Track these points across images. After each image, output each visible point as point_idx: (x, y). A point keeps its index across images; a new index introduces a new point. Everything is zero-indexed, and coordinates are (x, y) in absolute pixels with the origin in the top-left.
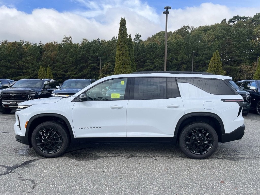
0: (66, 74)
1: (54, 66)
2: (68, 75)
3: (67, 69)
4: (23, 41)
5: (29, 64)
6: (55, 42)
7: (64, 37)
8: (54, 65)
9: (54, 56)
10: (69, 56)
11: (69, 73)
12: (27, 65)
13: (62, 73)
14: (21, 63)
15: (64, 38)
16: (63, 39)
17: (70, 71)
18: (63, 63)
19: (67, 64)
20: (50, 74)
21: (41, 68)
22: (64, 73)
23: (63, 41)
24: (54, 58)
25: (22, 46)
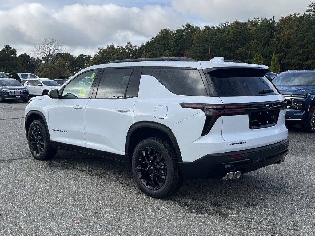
0: (304, 63)
1: (287, 51)
2: (307, 65)
3: (306, 55)
4: (258, 19)
5: (253, 51)
6: (295, 14)
7: (311, 4)
8: (287, 49)
9: (288, 36)
10: (312, 35)
11: (309, 62)
12: (249, 52)
13: (298, 62)
14: (242, 50)
15: (310, 6)
16: (308, 8)
17: (311, 59)
18: (302, 46)
19: (307, 48)
20: (275, 65)
21: (257, 57)
22: (301, 62)
23: (308, 11)
24: (289, 40)
25: (247, 27)
